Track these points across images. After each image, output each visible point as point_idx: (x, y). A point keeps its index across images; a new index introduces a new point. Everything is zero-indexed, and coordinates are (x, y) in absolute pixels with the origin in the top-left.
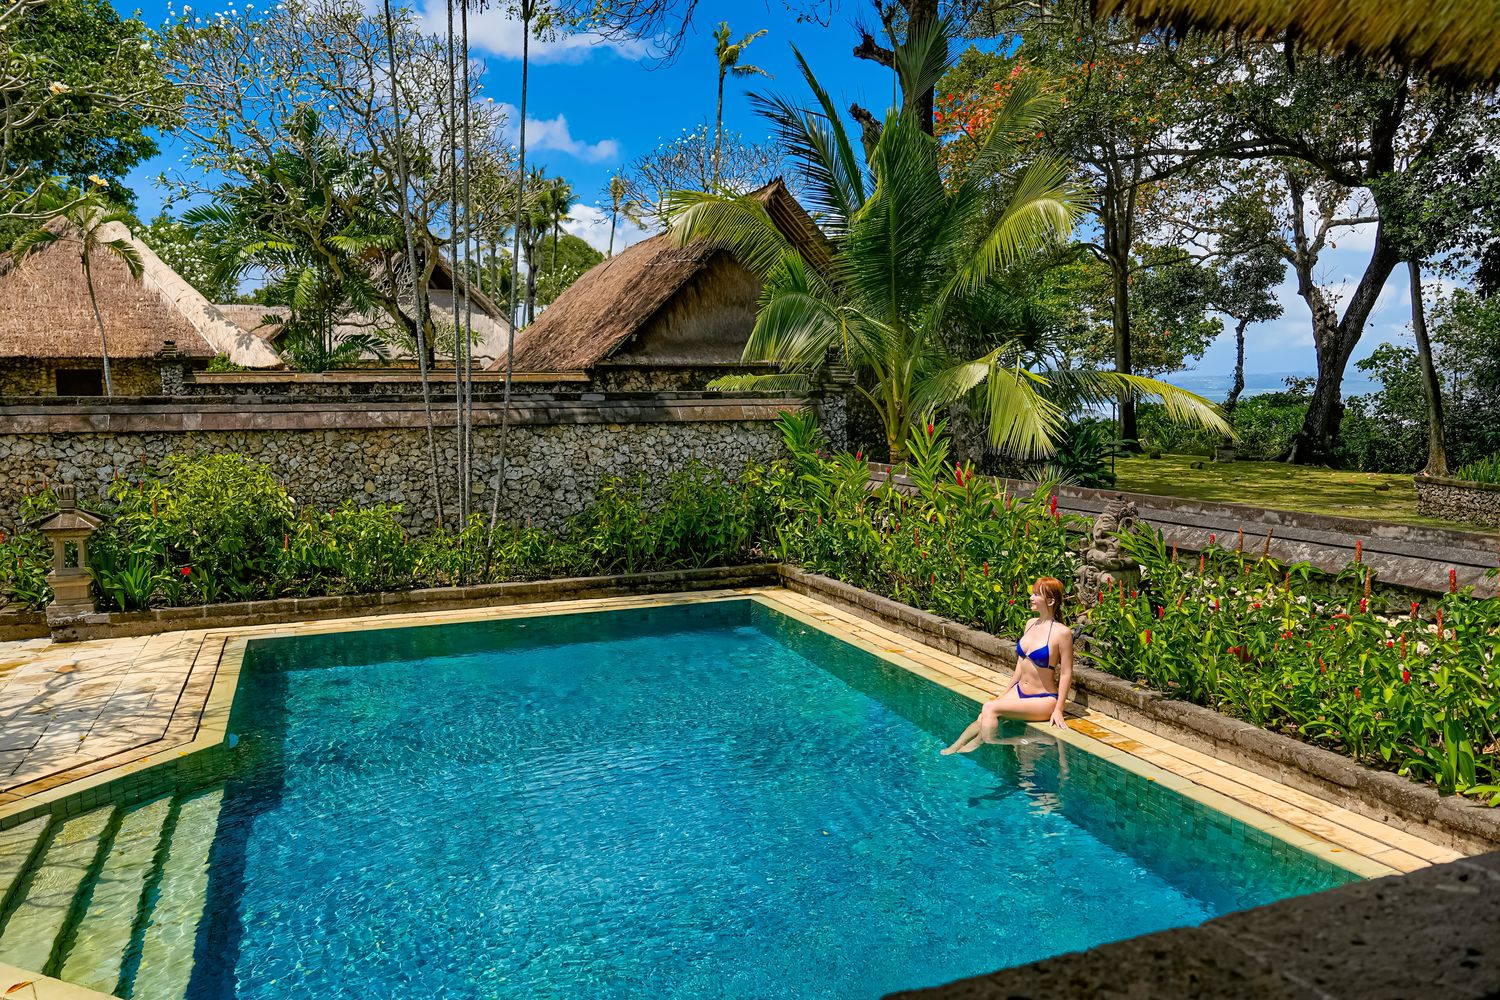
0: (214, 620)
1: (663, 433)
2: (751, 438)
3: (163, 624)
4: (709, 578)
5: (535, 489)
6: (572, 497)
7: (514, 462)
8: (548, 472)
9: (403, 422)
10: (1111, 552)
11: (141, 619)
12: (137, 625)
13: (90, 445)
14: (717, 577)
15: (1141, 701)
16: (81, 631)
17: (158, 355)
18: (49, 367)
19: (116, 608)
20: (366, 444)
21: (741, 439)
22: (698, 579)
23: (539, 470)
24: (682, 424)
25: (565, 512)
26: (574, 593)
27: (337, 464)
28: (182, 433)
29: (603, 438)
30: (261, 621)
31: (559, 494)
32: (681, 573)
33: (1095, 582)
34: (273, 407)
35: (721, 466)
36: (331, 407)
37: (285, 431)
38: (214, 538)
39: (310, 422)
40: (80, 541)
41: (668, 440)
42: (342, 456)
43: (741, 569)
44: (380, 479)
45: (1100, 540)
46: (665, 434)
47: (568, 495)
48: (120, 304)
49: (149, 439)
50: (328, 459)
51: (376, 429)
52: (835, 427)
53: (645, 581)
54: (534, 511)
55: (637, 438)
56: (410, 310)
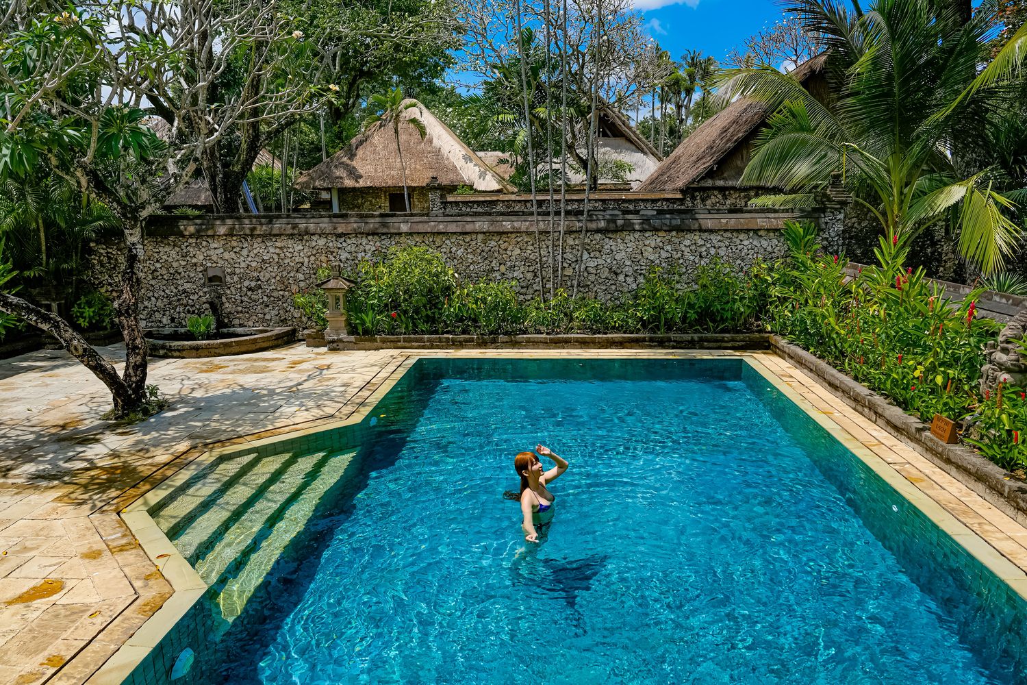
0: (407, 344)
1: (697, 237)
2: (763, 242)
3: (380, 344)
4: (716, 341)
5: (605, 273)
6: (630, 280)
7: (592, 255)
8: (615, 262)
9: (523, 228)
10: (1012, 357)
11: (370, 341)
12: (368, 344)
13: (354, 241)
14: (723, 341)
15: (1007, 490)
16: (341, 345)
17: (428, 185)
18: (385, 192)
19: (358, 334)
20: (501, 242)
21: (755, 243)
22: (708, 341)
23: (609, 261)
24: (711, 231)
25: (626, 289)
26: (620, 344)
27: (484, 254)
28: (400, 234)
29: (653, 240)
30: (432, 347)
31: (621, 278)
32: (696, 337)
33: (995, 379)
34: (449, 219)
35: (739, 262)
36: (481, 218)
37: (455, 233)
38: (411, 297)
39: (469, 228)
40: (341, 295)
41: (700, 242)
42: (487, 249)
43: (741, 336)
44: (509, 264)
45: (1005, 345)
46: (697, 238)
47: (628, 278)
48: (420, 155)
49: (383, 237)
50: (479, 251)
51: (507, 233)
52: (833, 234)
53: (669, 340)
54: (604, 288)
55: (677, 241)
56: (583, 152)
